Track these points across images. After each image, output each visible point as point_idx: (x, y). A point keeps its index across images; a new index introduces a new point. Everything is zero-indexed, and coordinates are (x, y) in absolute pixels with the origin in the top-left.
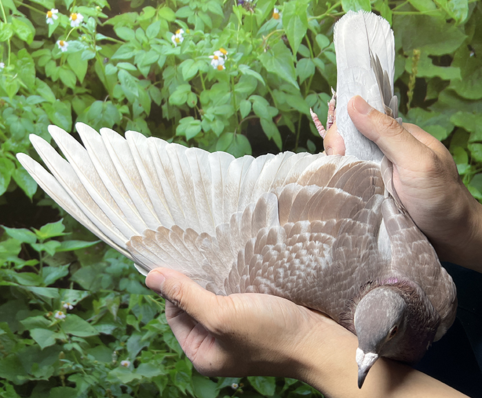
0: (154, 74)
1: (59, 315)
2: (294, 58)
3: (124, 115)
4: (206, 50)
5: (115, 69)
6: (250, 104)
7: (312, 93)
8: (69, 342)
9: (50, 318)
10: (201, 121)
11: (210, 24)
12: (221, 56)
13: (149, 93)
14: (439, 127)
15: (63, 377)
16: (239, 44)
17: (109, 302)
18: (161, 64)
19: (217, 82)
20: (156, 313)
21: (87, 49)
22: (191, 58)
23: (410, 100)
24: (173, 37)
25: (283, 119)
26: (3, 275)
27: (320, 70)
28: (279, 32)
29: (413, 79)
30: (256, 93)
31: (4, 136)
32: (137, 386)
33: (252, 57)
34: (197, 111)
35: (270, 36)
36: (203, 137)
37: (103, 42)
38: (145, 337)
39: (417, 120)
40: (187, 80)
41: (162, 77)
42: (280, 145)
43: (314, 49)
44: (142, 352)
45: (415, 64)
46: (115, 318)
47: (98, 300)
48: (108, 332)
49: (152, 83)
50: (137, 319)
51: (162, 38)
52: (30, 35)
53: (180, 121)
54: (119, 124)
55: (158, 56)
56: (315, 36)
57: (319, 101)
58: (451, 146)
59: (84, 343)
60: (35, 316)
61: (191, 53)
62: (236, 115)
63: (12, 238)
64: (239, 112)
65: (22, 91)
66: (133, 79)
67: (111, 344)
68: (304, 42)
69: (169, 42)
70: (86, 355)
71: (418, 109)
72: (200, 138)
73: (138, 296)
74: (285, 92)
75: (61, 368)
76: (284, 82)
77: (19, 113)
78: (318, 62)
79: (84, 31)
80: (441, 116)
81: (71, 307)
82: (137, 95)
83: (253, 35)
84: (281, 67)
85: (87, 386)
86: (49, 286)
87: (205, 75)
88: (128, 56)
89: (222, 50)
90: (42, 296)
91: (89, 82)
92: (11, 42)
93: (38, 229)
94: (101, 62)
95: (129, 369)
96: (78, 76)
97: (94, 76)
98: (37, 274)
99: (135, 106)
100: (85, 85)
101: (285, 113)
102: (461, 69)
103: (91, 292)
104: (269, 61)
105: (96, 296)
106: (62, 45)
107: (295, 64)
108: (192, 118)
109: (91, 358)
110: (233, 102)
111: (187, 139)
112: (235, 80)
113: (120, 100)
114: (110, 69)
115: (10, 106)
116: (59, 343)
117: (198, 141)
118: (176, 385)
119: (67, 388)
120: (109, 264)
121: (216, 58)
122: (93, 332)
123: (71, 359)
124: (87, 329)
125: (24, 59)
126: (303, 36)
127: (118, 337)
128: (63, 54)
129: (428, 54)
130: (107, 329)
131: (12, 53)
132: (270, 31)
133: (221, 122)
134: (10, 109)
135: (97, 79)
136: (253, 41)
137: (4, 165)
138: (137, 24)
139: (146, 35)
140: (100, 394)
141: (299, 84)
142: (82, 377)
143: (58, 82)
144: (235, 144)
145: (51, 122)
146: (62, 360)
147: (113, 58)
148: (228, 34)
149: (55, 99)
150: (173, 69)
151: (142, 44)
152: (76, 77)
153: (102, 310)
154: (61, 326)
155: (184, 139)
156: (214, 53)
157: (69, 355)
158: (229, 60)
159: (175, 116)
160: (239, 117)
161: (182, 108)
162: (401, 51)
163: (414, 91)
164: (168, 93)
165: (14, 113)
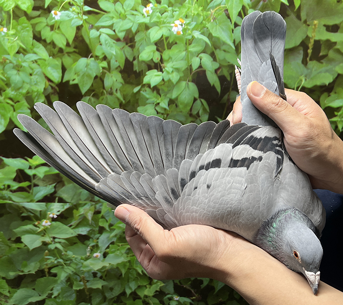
0: (128, 37)
1: (46, 223)
2: (232, 26)
3: (103, 68)
4: (169, 20)
5: (98, 33)
6: (200, 60)
8: (53, 242)
9: (38, 226)
10: (163, 72)
12: (180, 25)
13: (124, 52)
14: (328, 74)
15: (46, 270)
16: (194, 15)
17: (86, 211)
18: (134, 30)
19: (176, 43)
21: (76, 18)
22: (157, 25)
23: (309, 56)
24: (144, 10)
25: (222, 70)
28: (222, 7)
29: (312, 41)
30: (204, 52)
31: (5, 87)
32: (105, 271)
33: (203, 25)
34: (160, 65)
35: (216, 10)
36: (164, 84)
37: (89, 13)
38: (113, 234)
39: (313, 70)
40: (154, 42)
41: (134, 40)
42: (219, 89)
44: (110, 245)
45: (314, 30)
46: (90, 222)
47: (77, 209)
48: (83, 233)
49: (127, 44)
50: (107, 221)
51: (136, 10)
52: (29, 6)
53: (147, 73)
54: (99, 75)
55: (132, 24)
56: (248, 10)
58: (335, 87)
59: (64, 243)
60: (26, 225)
61: (158, 22)
62: (189, 68)
63: (9, 166)
64: (191, 66)
65: (21, 50)
66: (111, 41)
67: (87, 242)
68: (240, 15)
69: (141, 13)
70: (66, 252)
71: (314, 62)
72: (161, 85)
74: (225, 51)
75: (45, 263)
76: (224, 43)
77: (18, 68)
79: (74, 3)
80: (330, 67)
81: (55, 217)
82: (115, 53)
83: (204, 9)
84: (223, 33)
85: (66, 275)
86: (37, 202)
87: (167, 38)
88: (109, 23)
89: (181, 20)
90: (32, 210)
91: (76, 43)
92: (13, 11)
93: (31, 158)
94: (87, 28)
95: (99, 259)
96: (68, 38)
97: (81, 38)
98: (29, 192)
99: (113, 62)
100: (73, 46)
101: (224, 66)
103: (72, 204)
104: (214, 29)
105: (76, 207)
106: (56, 14)
107: (233, 31)
108: (156, 70)
109: (70, 254)
110: (187, 59)
111: (152, 87)
112: (190, 42)
113: (100, 58)
114: (93, 33)
115: (11, 62)
116: (45, 244)
117: (160, 88)
118: (135, 267)
119: (50, 277)
121: (176, 26)
122: (72, 234)
123: (54, 255)
124: (67, 232)
125: (24, 25)
126: (239, 10)
127: (92, 236)
128: (56, 22)
129: (323, 24)
130: (83, 231)
131: (14, 20)
132: (216, 6)
133: (177, 74)
134: (11, 65)
135: (83, 41)
136: (204, 14)
137: (4, 109)
139: (123, 8)
140: (76, 280)
141: (234, 45)
142: (62, 268)
143: (52, 43)
144: (187, 89)
145: (44, 74)
146: (46, 257)
147: (96, 25)
148: (185, 8)
149: (48, 56)
150: (143, 34)
151: (120, 15)
152: (67, 40)
153: (80, 217)
154: (47, 231)
155: (149, 86)
156: (175, 22)
157: (52, 253)
158: (185, 27)
159: (143, 69)
160: (191, 70)
161: (148, 63)
162: (305, 22)
163: (313, 49)
164: (139, 51)
165: (14, 68)
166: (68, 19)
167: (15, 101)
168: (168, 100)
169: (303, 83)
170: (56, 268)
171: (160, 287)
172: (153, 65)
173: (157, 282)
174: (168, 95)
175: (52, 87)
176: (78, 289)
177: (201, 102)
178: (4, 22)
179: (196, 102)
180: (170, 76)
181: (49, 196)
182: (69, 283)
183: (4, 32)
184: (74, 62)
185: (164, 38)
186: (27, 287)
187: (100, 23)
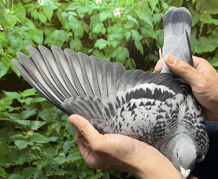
0: (86, 18)
1: (30, 133)
2: (152, 13)
3: (70, 37)
4: (112, 8)
5: (67, 15)
6: (131, 34)
7: (159, 29)
8: (34, 146)
9: (25, 135)
10: (107, 41)
12: (119, 11)
13: (83, 27)
14: (211, 45)
15: (30, 163)
16: (128, 5)
17: (56, 126)
18: (90, 13)
19: (116, 23)
21: (53, 4)
22: (105, 11)
23: (200, 33)
24: (97, 1)
25: (145, 41)
26: (2, 115)
29: (203, 24)
30: (134, 28)
31: (7, 46)
32: (67, 164)
33: (133, 12)
34: (106, 36)
35: (142, 3)
36: (108, 48)
37: (62, 2)
38: (72, 142)
39: (203, 42)
40: (102, 21)
41: (90, 19)
42: (142, 52)
43: (161, 9)
44: (71, 149)
45: (204, 17)
46: (58, 134)
47: (50, 125)
48: (54, 140)
49: (85, 22)
50: (69, 134)
51: (92, 1)
53: (97, 41)
54: (67, 41)
55: (89, 9)
56: (162, 3)
57: (162, 33)
58: (216, 54)
59: (42, 146)
60: (18, 134)
61: (105, 9)
63: (8, 96)
64: (125, 37)
65: (18, 24)
66: (75, 20)
67: (56, 146)
68: (157, 6)
69: (94, 3)
70: (43, 152)
71: (203, 38)
72: (106, 49)
74: (147, 28)
75: (29, 158)
76: (147, 24)
77: (16, 35)
78: (162, 15)
80: (213, 41)
81: (36, 129)
82: (77, 28)
83: (135, 2)
84: (146, 17)
85: (42, 166)
86: (26, 119)
87: (111, 19)
88: (74, 8)
89: (120, 8)
90: (22, 125)
91: (53, 21)
93: (22, 92)
94: (60, 11)
95: (63, 157)
96: (48, 17)
97: (56, 18)
98: (20, 114)
99: (76, 33)
100: (51, 22)
101: (146, 38)
103: (47, 122)
104: (141, 14)
105: (50, 124)
106: (41, 2)
107: (152, 16)
108: (103, 39)
109: (45, 153)
110: (123, 33)
111: (100, 50)
112: (125, 22)
113: (68, 30)
114: (64, 15)
115: (11, 31)
116: (29, 146)
117: (105, 50)
119: (32, 167)
121: (117, 12)
122: (47, 141)
123: (35, 154)
124: (44, 139)
125: (20, 8)
126: (157, 3)
127: (59, 142)
128: (41, 6)
129: (210, 13)
130: (54, 139)
131: (14, 5)
133: (116, 42)
134: (11, 33)
136: (135, 4)
137: (6, 60)
140: (48, 169)
141: (153, 25)
142: (40, 162)
143: (37, 20)
144: (122, 51)
145: (32, 40)
146: (30, 155)
147: (66, 9)
149: (35, 28)
150: (95, 16)
151: (81, 3)
152: (47, 18)
153: (52, 130)
154: (31, 138)
155: (98, 49)
156: (116, 9)
157: (34, 152)
158: (122, 12)
159: (95, 38)
160: (125, 40)
161: (99, 35)
162: (199, 12)
163: (203, 29)
164: (93, 27)
165: (13, 35)
166: (49, 5)
167: (13, 56)
168: (110, 58)
169: (196, 51)
170: (36, 162)
171: (101, 176)
172: (101, 36)
173: (99, 173)
174: (110, 55)
176: (49, 175)
177: (131, 60)
178: (8, 6)
179: (127, 60)
181: (32, 116)
182: (43, 171)
183: (7, 12)
184: (51, 32)
185: (109, 19)
186: (17, 173)
187: (68, 8)
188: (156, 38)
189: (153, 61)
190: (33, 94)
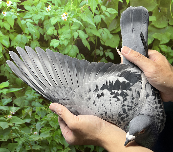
0: (40, 23)
1: (9, 116)
2: (93, 15)
3: (30, 39)
4: (60, 13)
5: (25, 22)
6: (78, 34)
7: (101, 28)
8: (14, 126)
9: (6, 118)
10: (59, 40)
11: (60, 3)
13: (39, 30)
15: (12, 140)
16: (72, 10)
17: (28, 111)
18: (43, 19)
19: (64, 25)
20: (46, 114)
21: (14, 15)
22: (54, 16)
24: (47, 9)
25: (90, 39)
27: (103, 19)
28: (87, 5)
30: (79, 29)
32: (40, 141)
33: (77, 15)
34: (57, 37)
35: (84, 7)
36: (60, 46)
37: (20, 12)
38: (42, 123)
40: (53, 25)
41: (43, 24)
42: (89, 48)
43: (101, 12)
46: (31, 117)
47: (24, 110)
48: (28, 122)
49: (40, 27)
50: (39, 116)
51: (43, 9)
53: (51, 41)
54: (28, 43)
55: (41, 16)
56: (101, 6)
57: (104, 31)
59: (19, 126)
60: (0, 117)
61: (54, 15)
62: (72, 38)
64: (73, 36)
66: (32, 26)
67: (30, 126)
68: (97, 9)
69: (45, 10)
70: (21, 131)
72: (59, 47)
73: (39, 107)
74: (91, 28)
75: (11, 136)
76: (90, 24)
78: (103, 16)
79: (12, 8)
81: (14, 113)
82: (34, 32)
83: (77, 7)
84: (88, 19)
85: (22, 142)
86: (5, 106)
87: (60, 23)
88: (30, 16)
89: (65, 13)
90: (2, 110)
91: (15, 27)
94: (20, 20)
95: (37, 135)
96: (11, 25)
97: (17, 25)
99: (34, 36)
100: (14, 29)
101: (91, 36)
102: (156, 17)
103: (21, 107)
104: (84, 16)
105: (23, 109)
106: (4, 13)
107: (94, 17)
108: (56, 39)
109: (22, 132)
110: (71, 33)
111: (54, 48)
112: (71, 24)
113: (27, 34)
114: (23, 22)
116: (10, 127)
117: (59, 48)
118: (55, 140)
119: (14, 143)
120: (27, 97)
121: (64, 16)
122: (23, 122)
123: (15, 132)
124: (20, 121)
126: (96, 7)
127: (32, 123)
128: (5, 17)
130: (28, 121)
132: (84, 5)
133: (66, 41)
136: (78, 9)
138: (32, 4)
139: (36, 8)
140: (27, 145)
141: (95, 25)
142: (20, 139)
143: (3, 28)
144: (73, 49)
145: (1, 43)
146: (11, 133)
147: (24, 18)
148: (67, 7)
149: (2, 34)
150: (47, 21)
151: (35, 12)
153: (26, 114)
154: (10, 120)
155: (53, 47)
156: (63, 14)
158: (68, 17)
159: (49, 39)
160: (74, 39)
161: (51, 36)
164: (46, 30)
166: (10, 15)
170: (17, 138)
171: (69, 151)
172: (54, 37)
173: (67, 148)
174: (63, 52)
175: (6, 50)
176: (28, 149)
177: (81, 55)
179: (78, 55)
180: (63, 42)
181: (9, 103)
182: (23, 146)
184: (15, 37)
186: (4, 147)
187: (25, 17)
188: (100, 36)
189: (99, 55)
190: (7, 86)
